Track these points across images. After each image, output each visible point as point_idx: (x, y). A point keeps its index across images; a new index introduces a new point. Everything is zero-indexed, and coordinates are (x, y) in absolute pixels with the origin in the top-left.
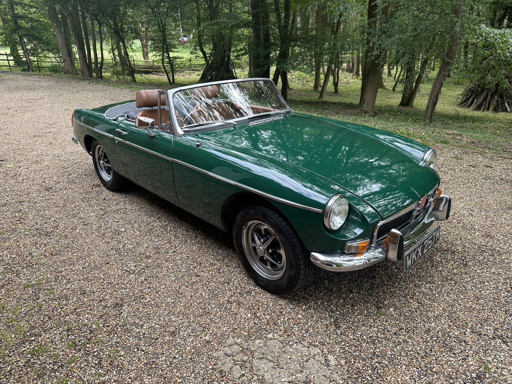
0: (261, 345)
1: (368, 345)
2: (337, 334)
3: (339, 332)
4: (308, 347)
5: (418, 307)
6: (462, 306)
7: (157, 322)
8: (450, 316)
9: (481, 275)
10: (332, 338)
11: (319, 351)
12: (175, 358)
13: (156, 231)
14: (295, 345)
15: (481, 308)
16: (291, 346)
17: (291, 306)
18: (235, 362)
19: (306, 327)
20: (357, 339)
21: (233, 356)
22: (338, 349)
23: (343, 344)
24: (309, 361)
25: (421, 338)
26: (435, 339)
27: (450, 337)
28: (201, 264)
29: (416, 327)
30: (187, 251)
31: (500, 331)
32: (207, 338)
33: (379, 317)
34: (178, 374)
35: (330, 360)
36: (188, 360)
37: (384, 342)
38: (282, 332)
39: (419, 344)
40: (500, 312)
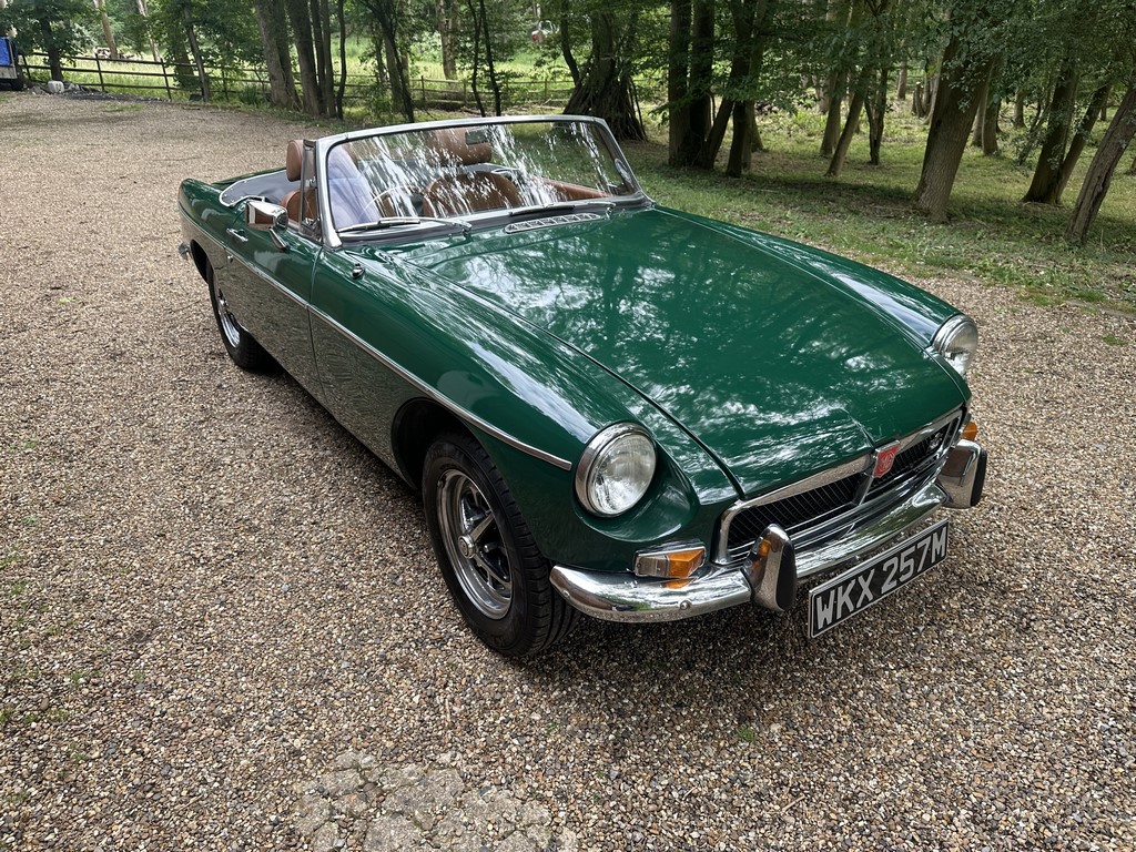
0: (413, 778)
1: (675, 816)
2: (608, 777)
3: (615, 770)
4: (524, 801)
5: (850, 731)
6: (971, 743)
7: (204, 689)
8: (927, 766)
9: (1058, 661)
10: (592, 783)
11: (546, 814)
12: (204, 782)
13: (297, 469)
14: (494, 789)
15: (1024, 755)
16: (482, 791)
17: (525, 687)
18: (331, 814)
19: (541, 746)
20: (651, 795)
21: (335, 798)
22: (595, 817)
23: (612, 804)
24: (510, 838)
25: (826, 816)
26: (861, 824)
27: (905, 825)
28: (360, 558)
29: (823, 785)
30: (344, 523)
31: (1054, 827)
32: (297, 743)
33: (735, 745)
34: (193, 825)
35: (563, 843)
36: (230, 792)
37: (720, 813)
38: (478, 751)
39: (811, 832)
40: (1074, 772)
